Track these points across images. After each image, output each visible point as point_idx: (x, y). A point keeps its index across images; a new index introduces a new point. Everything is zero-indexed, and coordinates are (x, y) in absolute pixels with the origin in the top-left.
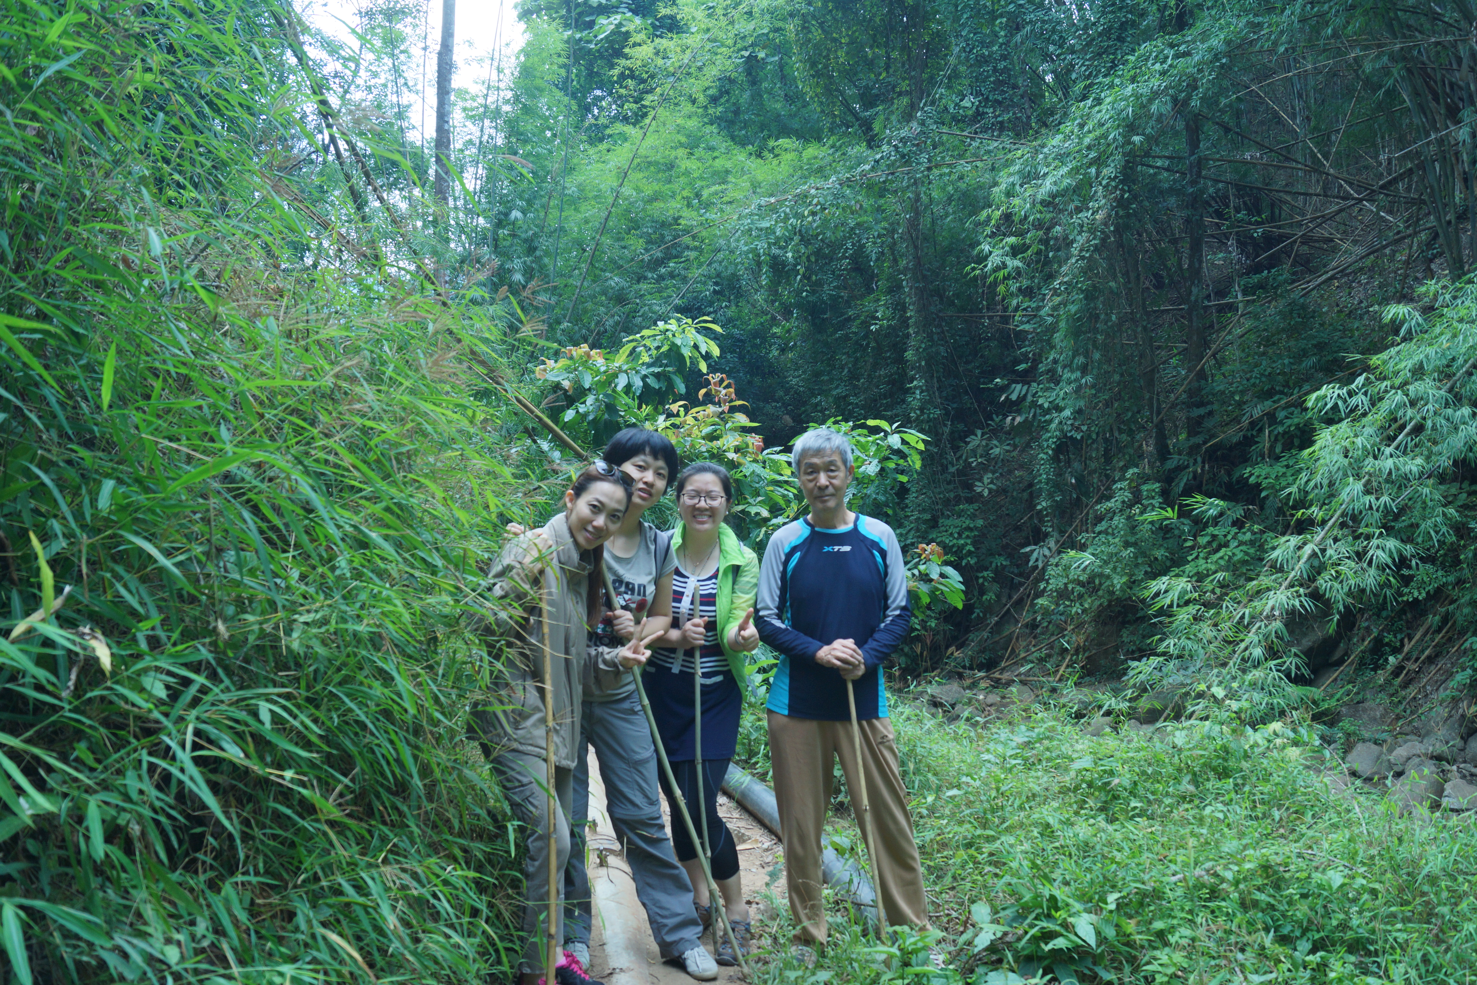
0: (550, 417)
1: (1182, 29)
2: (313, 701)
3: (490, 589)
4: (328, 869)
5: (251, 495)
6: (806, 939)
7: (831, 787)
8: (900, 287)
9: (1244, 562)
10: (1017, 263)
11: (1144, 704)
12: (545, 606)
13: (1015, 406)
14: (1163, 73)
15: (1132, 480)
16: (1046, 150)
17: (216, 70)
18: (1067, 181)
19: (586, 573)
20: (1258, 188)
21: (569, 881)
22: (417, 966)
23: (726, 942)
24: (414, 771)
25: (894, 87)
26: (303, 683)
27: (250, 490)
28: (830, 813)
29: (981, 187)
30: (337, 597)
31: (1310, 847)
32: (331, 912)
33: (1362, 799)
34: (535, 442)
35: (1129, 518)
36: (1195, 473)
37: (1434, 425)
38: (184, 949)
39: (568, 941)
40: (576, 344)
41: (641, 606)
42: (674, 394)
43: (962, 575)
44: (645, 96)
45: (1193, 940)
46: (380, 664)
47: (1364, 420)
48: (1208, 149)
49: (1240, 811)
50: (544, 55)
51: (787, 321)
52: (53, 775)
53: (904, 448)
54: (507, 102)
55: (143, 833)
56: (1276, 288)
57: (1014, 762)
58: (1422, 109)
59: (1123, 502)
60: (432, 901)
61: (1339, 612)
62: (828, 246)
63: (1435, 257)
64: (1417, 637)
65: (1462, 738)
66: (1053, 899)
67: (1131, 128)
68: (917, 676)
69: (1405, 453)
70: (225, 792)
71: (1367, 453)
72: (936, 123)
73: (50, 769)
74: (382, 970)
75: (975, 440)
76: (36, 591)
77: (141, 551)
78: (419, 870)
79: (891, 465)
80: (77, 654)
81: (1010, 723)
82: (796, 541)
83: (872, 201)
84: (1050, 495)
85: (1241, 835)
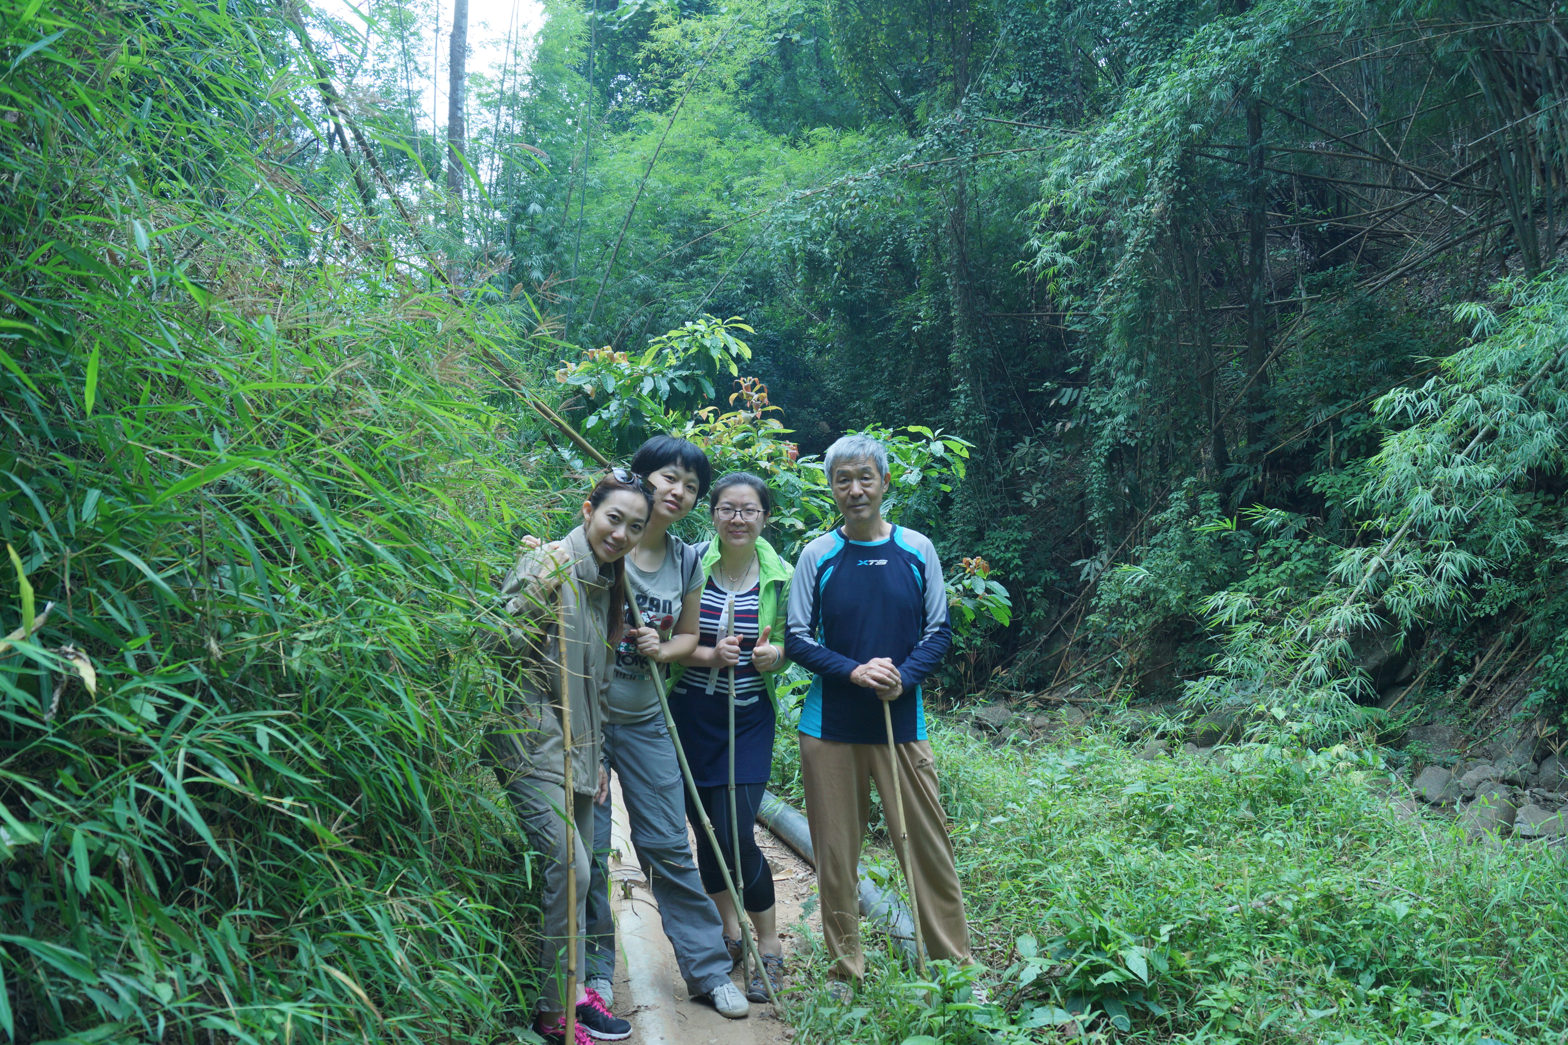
0: (570, 423)
1: (1243, 10)
2: (316, 725)
3: (503, 605)
4: (332, 902)
5: (248, 506)
6: (842, 974)
7: (868, 813)
8: (943, 285)
9: (1307, 576)
10: (1068, 259)
11: (1201, 726)
12: (561, 623)
13: (1066, 411)
14: (1223, 57)
15: (1189, 490)
16: (1098, 139)
17: (209, 51)
18: (1120, 172)
19: (607, 587)
20: (1324, 180)
21: (591, 913)
22: (428, 1003)
23: (758, 977)
24: (424, 799)
25: (938, 71)
26: (305, 706)
27: (246, 500)
28: (868, 842)
29: (1029, 179)
30: (341, 614)
31: (1374, 876)
32: (336, 947)
33: (1429, 825)
34: (555, 450)
35: (1185, 530)
36: (1255, 482)
37: (1508, 431)
38: (178, 988)
39: (590, 977)
40: (599, 346)
41: (666, 624)
42: (703, 398)
43: (1009, 590)
44: (672, 81)
45: (1250, 973)
46: (387, 685)
47: (1434, 426)
48: (1270, 138)
49: (1300, 838)
50: (564, 37)
51: (824, 321)
52: (36, 803)
53: (947, 456)
54: (524, 87)
55: (135, 865)
56: (1342, 286)
57: (1062, 787)
58: (1498, 95)
59: (1180, 513)
60: (445, 936)
61: (1407, 629)
62: (868, 241)
63: (1510, 253)
64: (1489, 655)
65: (1534, 759)
66: (1102, 931)
67: (1189, 115)
68: (961, 698)
69: (1476, 461)
70: (223, 821)
71: (1436, 460)
72: (981, 110)
73: (33, 797)
74: (391, 1008)
75: (1023, 448)
76: (17, 609)
77: (129, 566)
78: (430, 903)
79: (934, 474)
80: (60, 675)
81: (1059, 747)
82: (829, 554)
83: (914, 194)
84: (1103, 506)
85: (1301, 864)
